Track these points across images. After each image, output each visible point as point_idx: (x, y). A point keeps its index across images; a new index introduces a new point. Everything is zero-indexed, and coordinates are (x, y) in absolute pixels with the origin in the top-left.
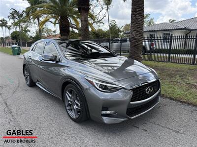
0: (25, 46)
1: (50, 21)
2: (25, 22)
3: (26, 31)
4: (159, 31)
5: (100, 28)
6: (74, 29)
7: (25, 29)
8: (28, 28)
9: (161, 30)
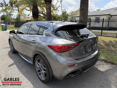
0: (10, 24)
1: (26, 9)
2: (10, 9)
3: (10, 15)
4: (93, 16)
5: (56, 13)
6: (40, 14)
7: (10, 14)
8: (12, 13)
9: (94, 16)
